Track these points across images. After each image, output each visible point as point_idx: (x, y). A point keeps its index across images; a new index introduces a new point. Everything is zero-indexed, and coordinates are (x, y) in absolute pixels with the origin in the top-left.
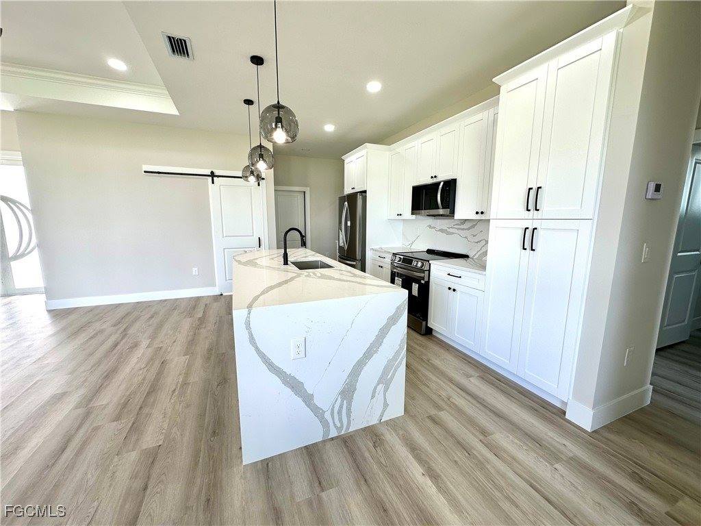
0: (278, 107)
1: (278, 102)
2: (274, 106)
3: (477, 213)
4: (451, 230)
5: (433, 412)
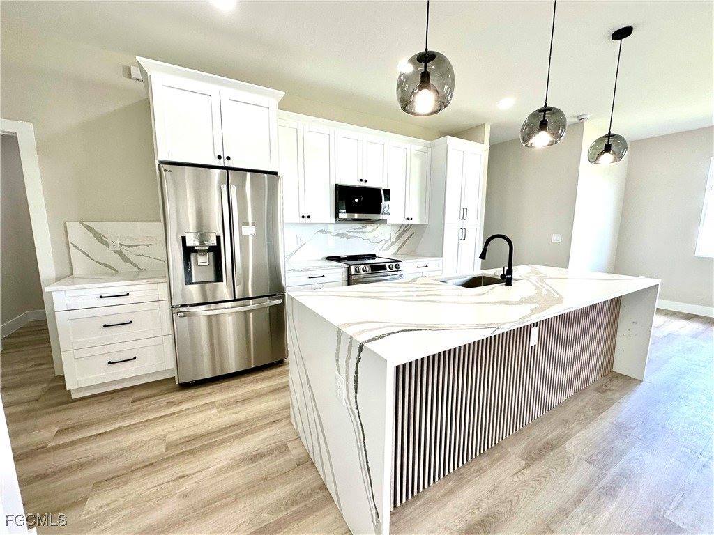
3: (408, 219)
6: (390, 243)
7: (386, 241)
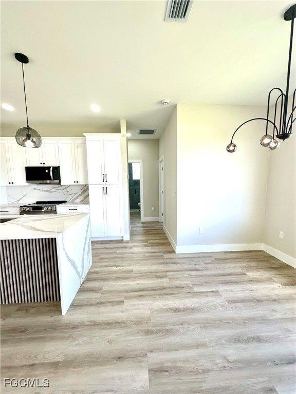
0: (28, 128)
1: (28, 126)
2: (25, 128)
3: (75, 182)
4: (52, 190)
5: (99, 258)
6: (77, 195)
7: (75, 194)
